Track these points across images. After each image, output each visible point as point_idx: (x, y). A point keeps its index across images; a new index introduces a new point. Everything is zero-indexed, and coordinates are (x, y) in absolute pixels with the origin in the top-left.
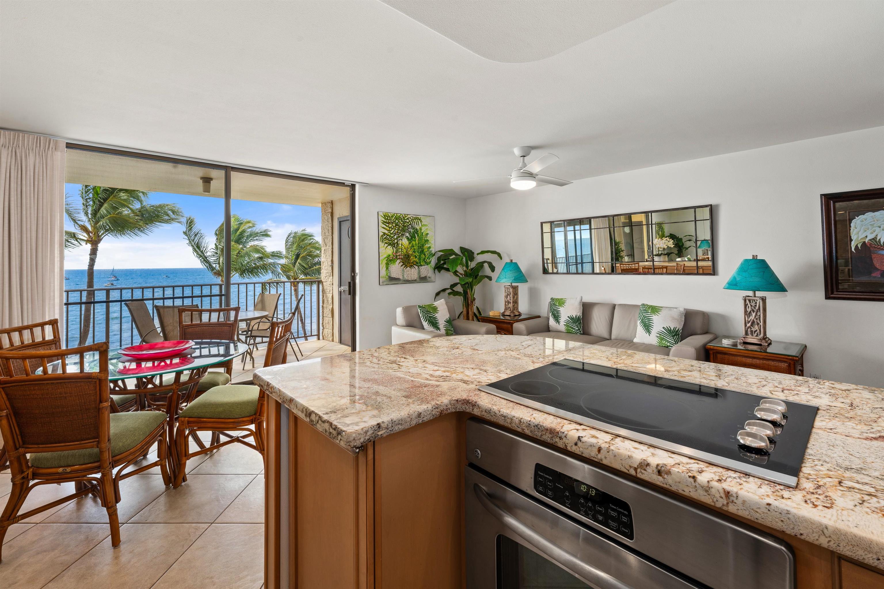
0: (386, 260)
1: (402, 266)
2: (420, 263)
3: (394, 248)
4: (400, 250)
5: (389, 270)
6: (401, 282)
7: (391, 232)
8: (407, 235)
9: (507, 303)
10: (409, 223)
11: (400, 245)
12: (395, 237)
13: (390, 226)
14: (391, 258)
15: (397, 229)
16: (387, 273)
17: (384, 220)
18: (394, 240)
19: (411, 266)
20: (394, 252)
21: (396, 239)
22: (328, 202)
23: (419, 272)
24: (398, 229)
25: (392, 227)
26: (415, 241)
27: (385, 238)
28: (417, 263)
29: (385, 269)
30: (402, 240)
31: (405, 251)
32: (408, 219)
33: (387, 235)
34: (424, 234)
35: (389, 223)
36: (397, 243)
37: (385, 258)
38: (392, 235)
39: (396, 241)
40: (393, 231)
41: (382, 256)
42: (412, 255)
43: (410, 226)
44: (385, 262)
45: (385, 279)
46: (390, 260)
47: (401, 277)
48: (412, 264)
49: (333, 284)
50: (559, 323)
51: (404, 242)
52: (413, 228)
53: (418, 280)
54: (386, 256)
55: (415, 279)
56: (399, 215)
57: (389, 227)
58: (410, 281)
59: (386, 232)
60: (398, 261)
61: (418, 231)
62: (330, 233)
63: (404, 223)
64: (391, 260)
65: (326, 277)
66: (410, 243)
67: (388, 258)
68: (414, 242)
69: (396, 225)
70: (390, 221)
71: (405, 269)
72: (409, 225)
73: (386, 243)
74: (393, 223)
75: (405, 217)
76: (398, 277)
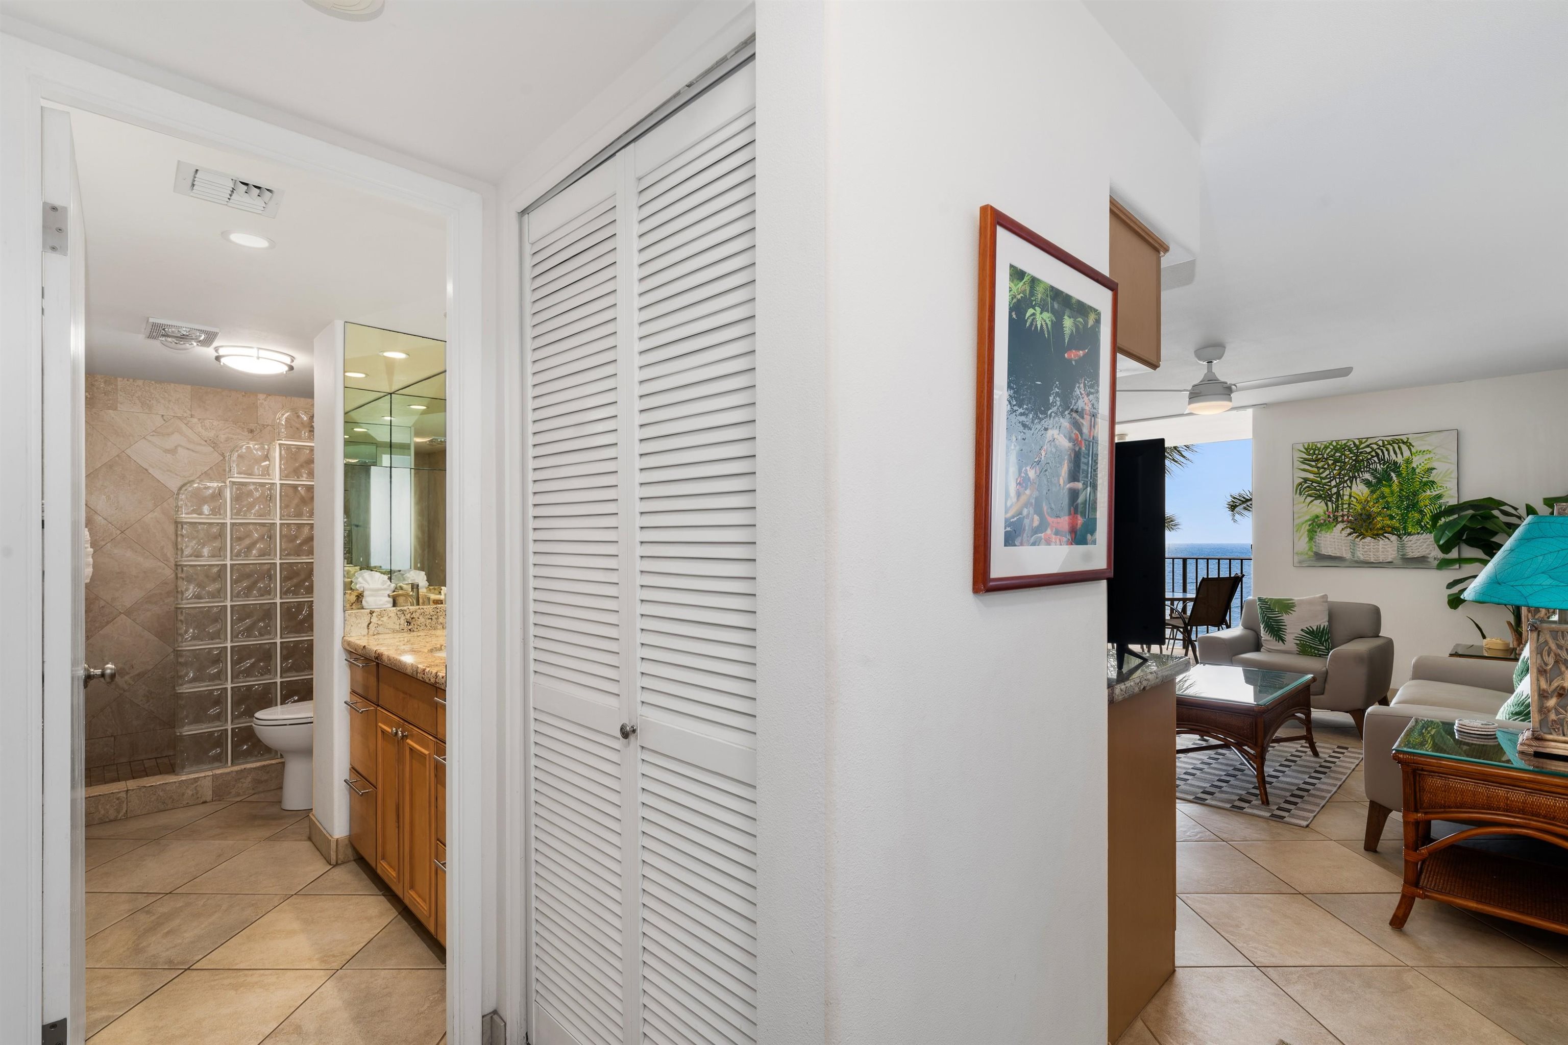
0: (1310, 525)
1: (1350, 534)
2: (1405, 528)
3: (1329, 503)
4: (1346, 506)
5: (1315, 542)
6: (1347, 564)
7: (1324, 475)
8: (1367, 476)
10: (1373, 454)
11: (1346, 498)
12: (1333, 483)
13: (1320, 465)
14: (1322, 521)
15: (1337, 468)
16: (1311, 547)
17: (1307, 457)
18: (1330, 489)
19: (1376, 536)
20: (1330, 510)
21: (1335, 486)
23: (1402, 547)
24: (1341, 468)
25: (1326, 466)
26: (1390, 486)
27: (1308, 487)
28: (1394, 528)
29: (1307, 539)
30: (1350, 488)
31: (1359, 507)
32: (1368, 446)
33: (1313, 482)
34: (1417, 471)
35: (1316, 461)
36: (1338, 493)
37: (1307, 521)
38: (1324, 481)
39: (1334, 490)
40: (1327, 472)
41: (1299, 517)
42: (1379, 514)
43: (1375, 459)
44: (1307, 527)
45: (1307, 556)
46: (1316, 526)
47: (1347, 555)
48: (1380, 532)
51: (1359, 490)
52: (1382, 461)
53: (1398, 562)
54: (1308, 517)
55: (1390, 560)
56: (1345, 442)
57: (1318, 468)
58: (1373, 563)
59: (1311, 476)
60: (1340, 526)
61: (1399, 467)
63: (1357, 456)
64: (1320, 525)
66: (1373, 492)
67: (1313, 521)
68: (1386, 490)
69: (1336, 461)
70: (1320, 456)
71: (1358, 540)
72: (1373, 457)
73: (1310, 496)
74: (1326, 459)
75: (1361, 443)
76: (1338, 555)
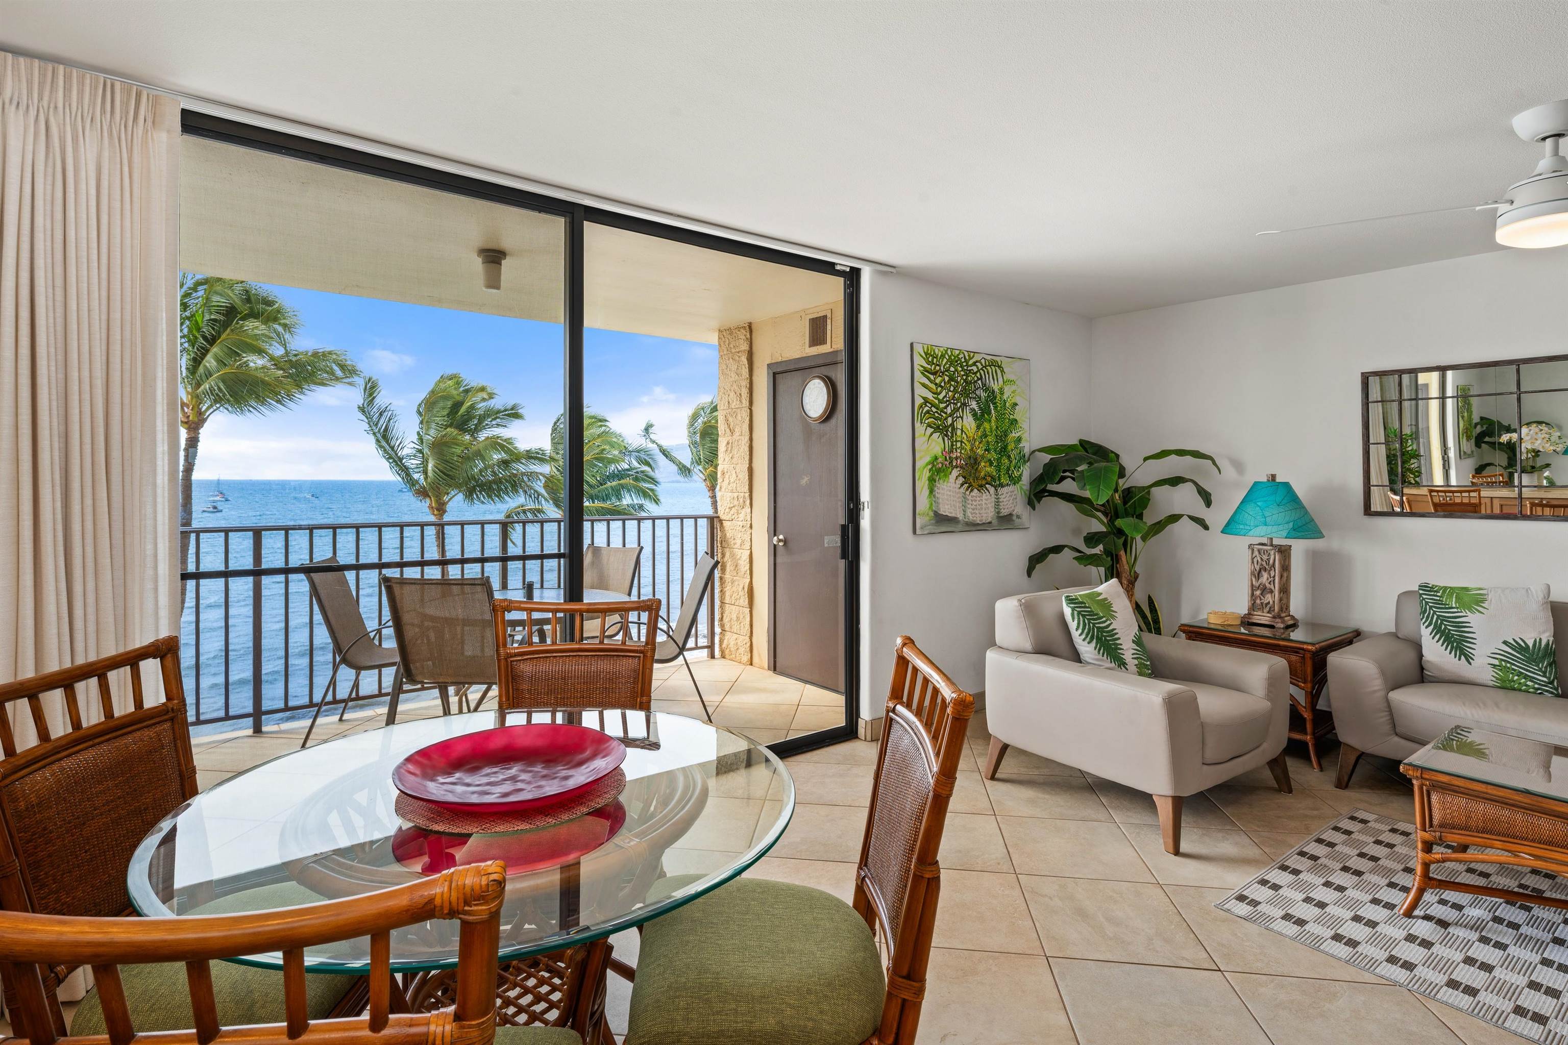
0: (930, 470)
1: (962, 485)
2: (999, 479)
3: (946, 439)
4: (959, 444)
5: (934, 496)
6: (960, 527)
7: (941, 397)
8: (974, 405)
9: (1258, 593)
10: (978, 375)
11: (959, 432)
12: (949, 410)
13: (938, 380)
14: (940, 465)
15: (952, 389)
16: (931, 504)
17: (926, 365)
18: (946, 419)
19: (981, 487)
20: (947, 449)
21: (951, 415)
22: (739, 328)
23: (997, 503)
24: (955, 391)
25: (943, 384)
26: (990, 421)
27: (928, 412)
28: (993, 478)
29: (928, 492)
30: (962, 418)
31: (968, 447)
32: (974, 364)
33: (932, 406)
34: (1007, 405)
35: (934, 374)
36: (952, 425)
37: (927, 464)
38: (942, 406)
39: (950, 420)
40: (944, 393)
41: (921, 458)
42: (983, 457)
43: (980, 382)
44: (928, 474)
45: (928, 518)
46: (938, 471)
47: (960, 516)
48: (984, 482)
49: (751, 527)
50: (1469, 659)
51: (968, 423)
52: (986, 388)
53: (995, 522)
54: (928, 459)
55: (989, 520)
56: (957, 352)
57: (936, 384)
58: (978, 524)
59: (930, 396)
60: (955, 472)
61: (996, 397)
62: (746, 403)
63: (967, 376)
64: (939, 471)
65: (731, 508)
66: (978, 427)
67: (933, 463)
68: (986, 425)
69: (951, 379)
70: (938, 368)
71: (968, 493)
72: (978, 379)
73: (929, 425)
74: (943, 373)
75: (970, 358)
76: (953, 515)
